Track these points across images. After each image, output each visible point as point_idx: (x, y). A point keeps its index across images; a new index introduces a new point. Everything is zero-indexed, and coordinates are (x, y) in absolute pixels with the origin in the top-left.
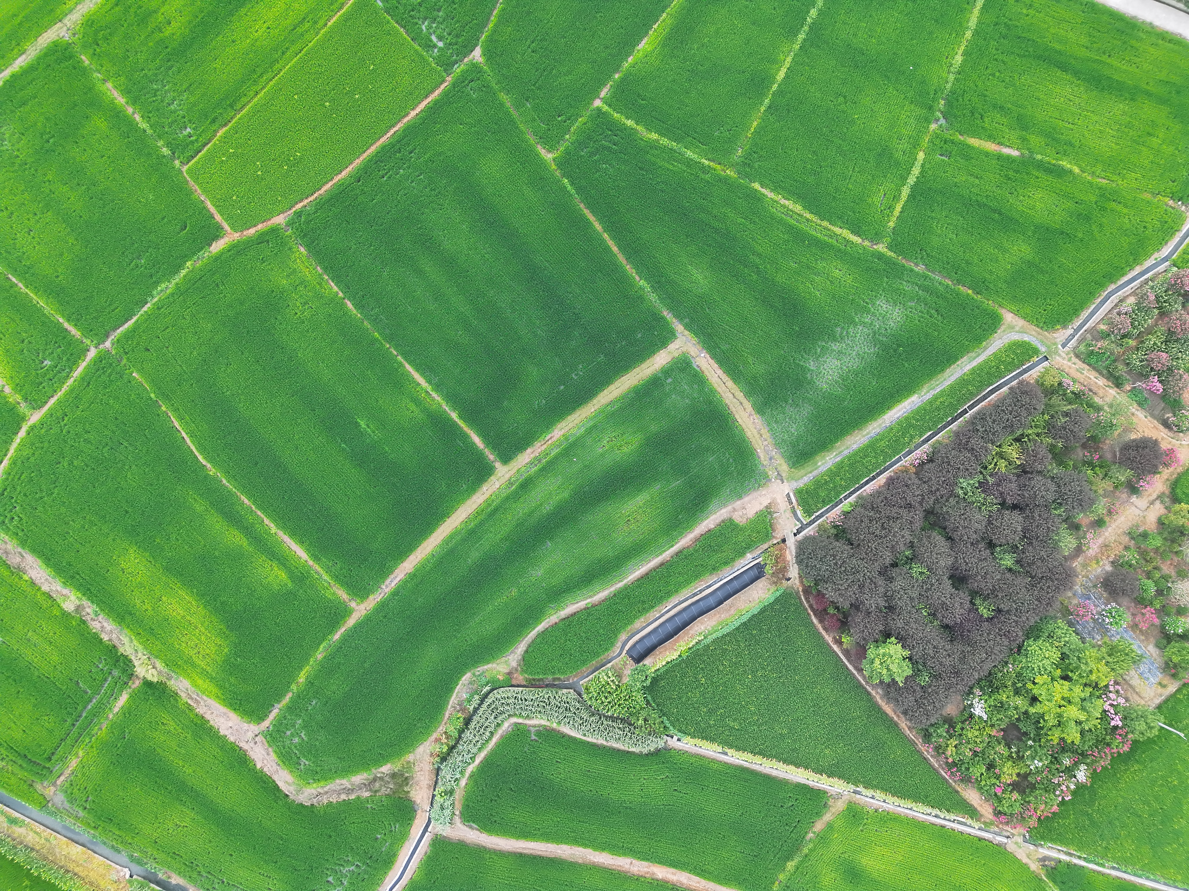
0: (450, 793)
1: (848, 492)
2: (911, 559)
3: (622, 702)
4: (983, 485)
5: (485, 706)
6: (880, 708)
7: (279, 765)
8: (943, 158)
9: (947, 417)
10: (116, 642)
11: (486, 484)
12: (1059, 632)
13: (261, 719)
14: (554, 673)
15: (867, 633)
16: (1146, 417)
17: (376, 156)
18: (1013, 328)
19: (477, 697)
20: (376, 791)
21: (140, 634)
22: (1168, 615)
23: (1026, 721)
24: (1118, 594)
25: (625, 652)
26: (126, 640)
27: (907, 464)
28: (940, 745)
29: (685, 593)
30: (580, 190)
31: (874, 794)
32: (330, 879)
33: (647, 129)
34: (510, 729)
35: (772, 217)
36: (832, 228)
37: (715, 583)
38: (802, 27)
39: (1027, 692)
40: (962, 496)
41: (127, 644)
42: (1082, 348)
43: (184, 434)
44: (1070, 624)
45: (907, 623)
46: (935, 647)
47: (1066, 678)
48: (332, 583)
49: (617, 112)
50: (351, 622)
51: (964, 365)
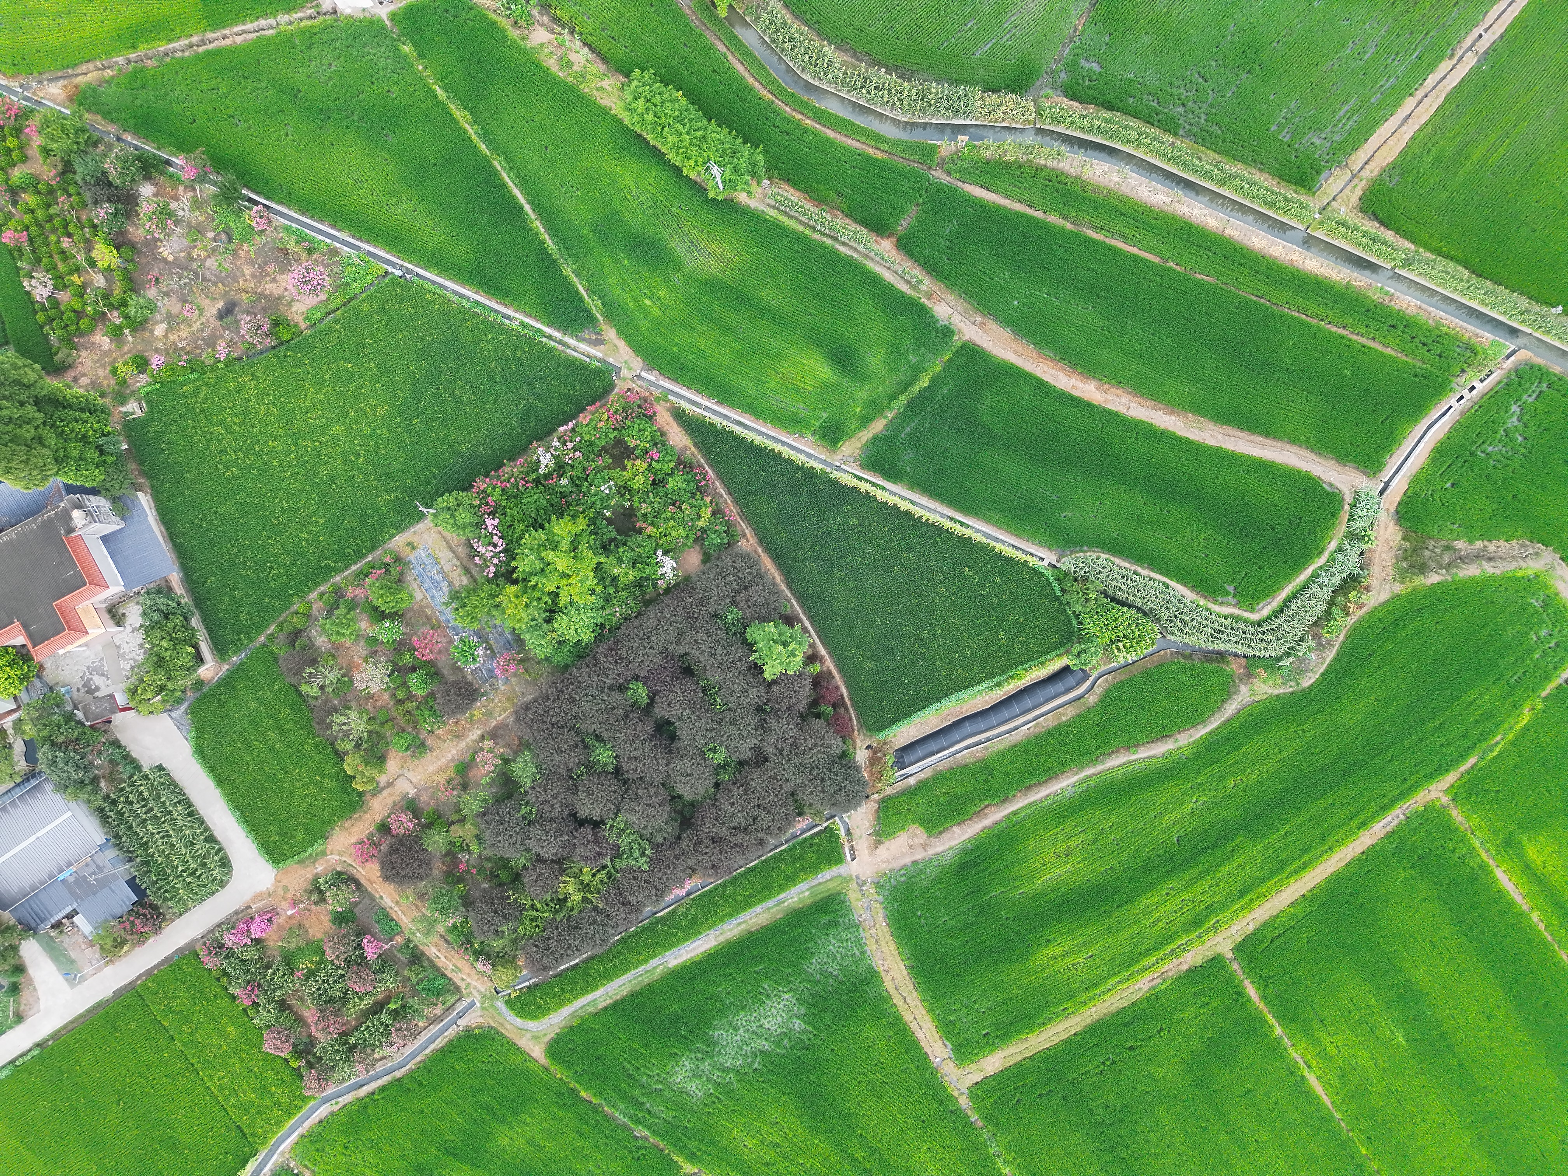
4: (617, 854)
11: (1249, 932)
16: (381, 897)
18: (534, 1037)
20: (1448, 548)
29: (1003, 743)
31: (803, 459)
32: (1521, 441)
34: (1261, 605)
37: (956, 753)
39: (604, 581)
42: (451, 999)
48: (1469, 834)
50: (1450, 778)
51: (603, 998)
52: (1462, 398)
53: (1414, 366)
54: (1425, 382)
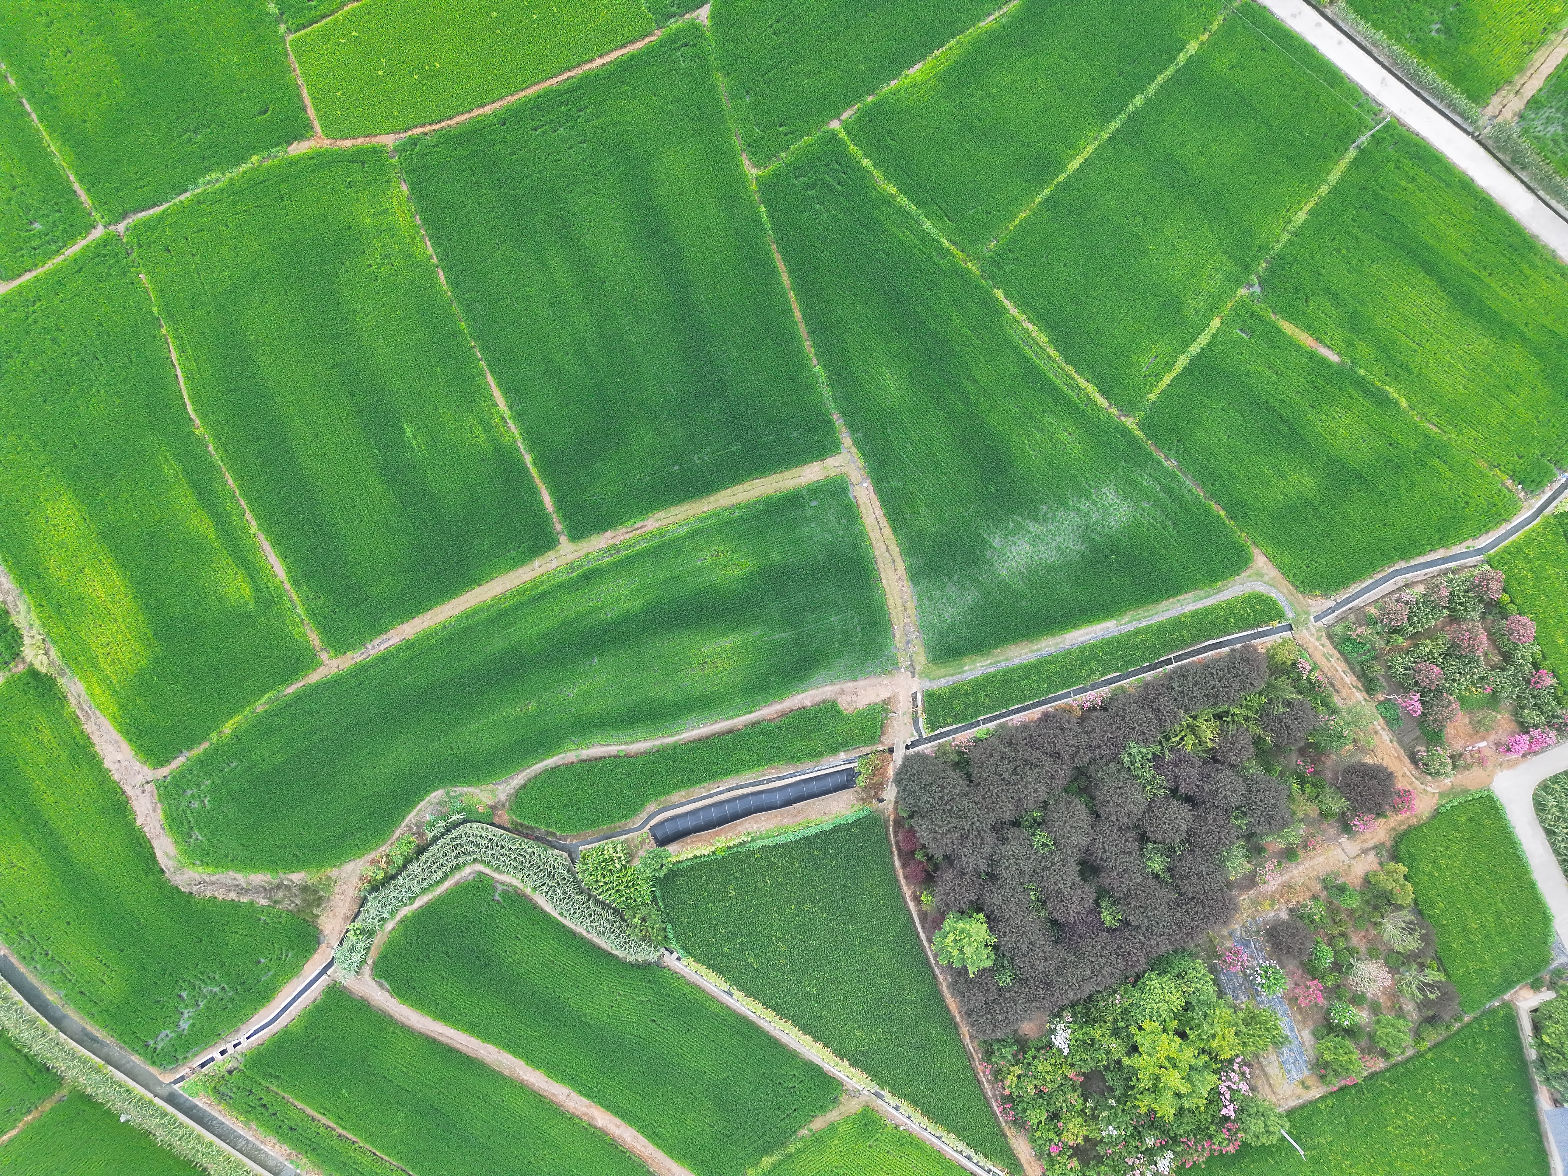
0: (369, 933)
1: (990, 715)
2: (1039, 824)
3: (622, 887)
4: (1156, 758)
5: (448, 838)
6: (943, 1000)
7: (164, 829)
8: (1244, 335)
9: (1143, 660)
10: (10, 607)
11: (540, 558)
12: (1192, 974)
13: (160, 764)
14: (549, 825)
15: (953, 899)
16: (1391, 741)
17: (535, 99)
18: (1262, 576)
19: (442, 823)
20: (276, 902)
21: (43, 606)
22: (1340, 999)
23: (1116, 1074)
24: (1281, 949)
25: (648, 827)
26: (22, 608)
27: (1074, 704)
28: (1000, 1070)
29: (748, 776)
30: (777, 226)
31: (900, 1105)
32: (184, 994)
33: (886, 178)
34: (471, 877)
35: (1007, 340)
36: (1077, 377)
37: (792, 775)
38: (1120, 113)
39: (1128, 1036)
40: (1127, 764)
41: (23, 613)
42: (1339, 629)
43: (179, 372)
44: (1212, 970)
45: (1006, 902)
46: (1031, 943)
47: (1183, 1035)
48: (306, 621)
49: (856, 145)
50: (315, 677)
51: (1186, 602)
52: (235, 1046)
53: (278, 1086)
54: (270, 1070)
